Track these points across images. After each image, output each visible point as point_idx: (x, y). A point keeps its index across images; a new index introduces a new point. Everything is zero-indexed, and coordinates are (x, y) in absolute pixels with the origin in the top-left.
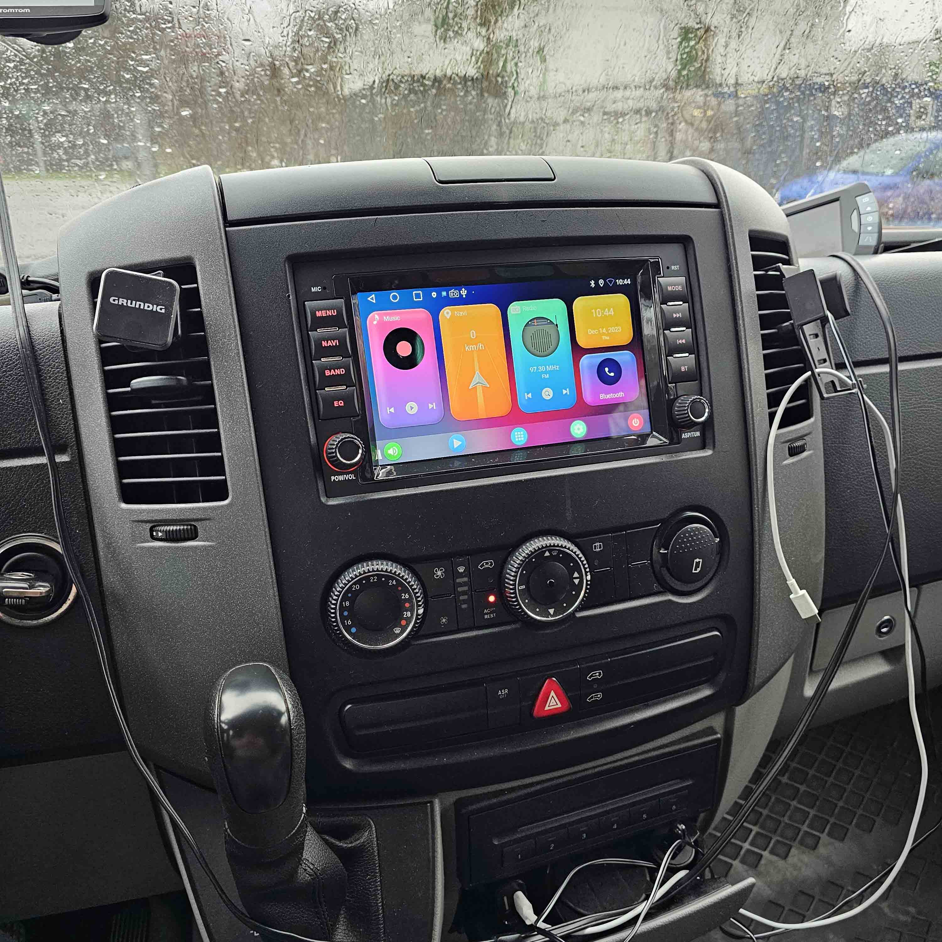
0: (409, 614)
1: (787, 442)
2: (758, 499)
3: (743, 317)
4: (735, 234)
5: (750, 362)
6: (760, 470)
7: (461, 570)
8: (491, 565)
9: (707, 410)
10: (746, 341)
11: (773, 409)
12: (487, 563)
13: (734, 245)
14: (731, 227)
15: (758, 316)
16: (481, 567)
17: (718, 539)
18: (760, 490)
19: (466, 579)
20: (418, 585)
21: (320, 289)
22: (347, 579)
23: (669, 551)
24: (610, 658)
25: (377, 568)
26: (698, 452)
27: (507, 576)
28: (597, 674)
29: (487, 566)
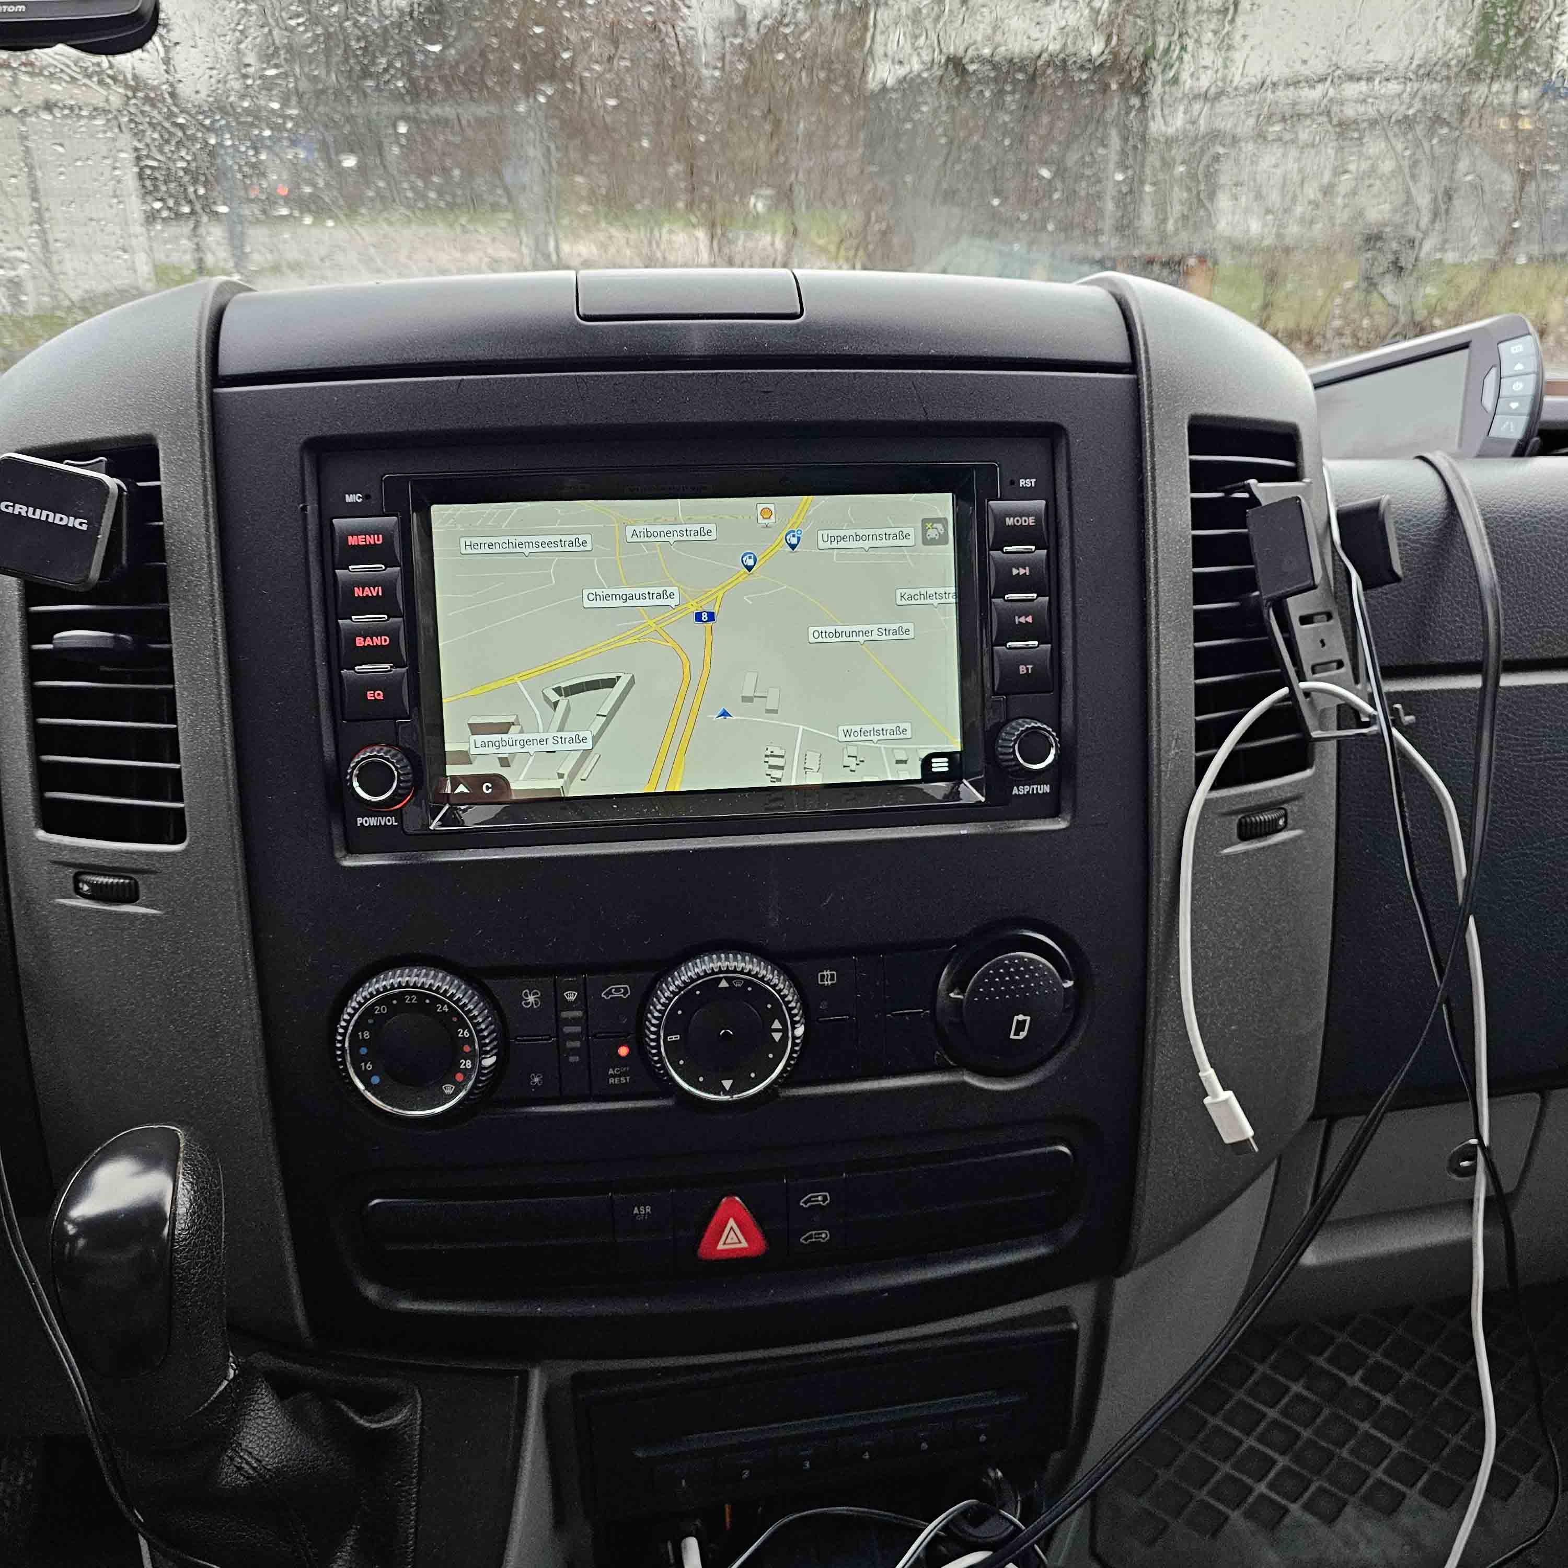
0: (469, 1064)
1: (1235, 813)
3: (1157, 578)
4: (1156, 423)
5: (1164, 663)
7: (571, 996)
8: (625, 994)
9: (1053, 751)
10: (1159, 624)
11: (1205, 753)
12: (617, 990)
13: (1152, 443)
14: (1150, 408)
15: (1190, 576)
16: (607, 994)
17: (1068, 984)
19: (579, 1014)
20: (487, 1017)
21: (359, 498)
22: (364, 994)
23: (966, 995)
24: (847, 1173)
25: (415, 982)
26: (1040, 822)
27: (649, 1015)
28: (820, 1198)
29: (617, 995)
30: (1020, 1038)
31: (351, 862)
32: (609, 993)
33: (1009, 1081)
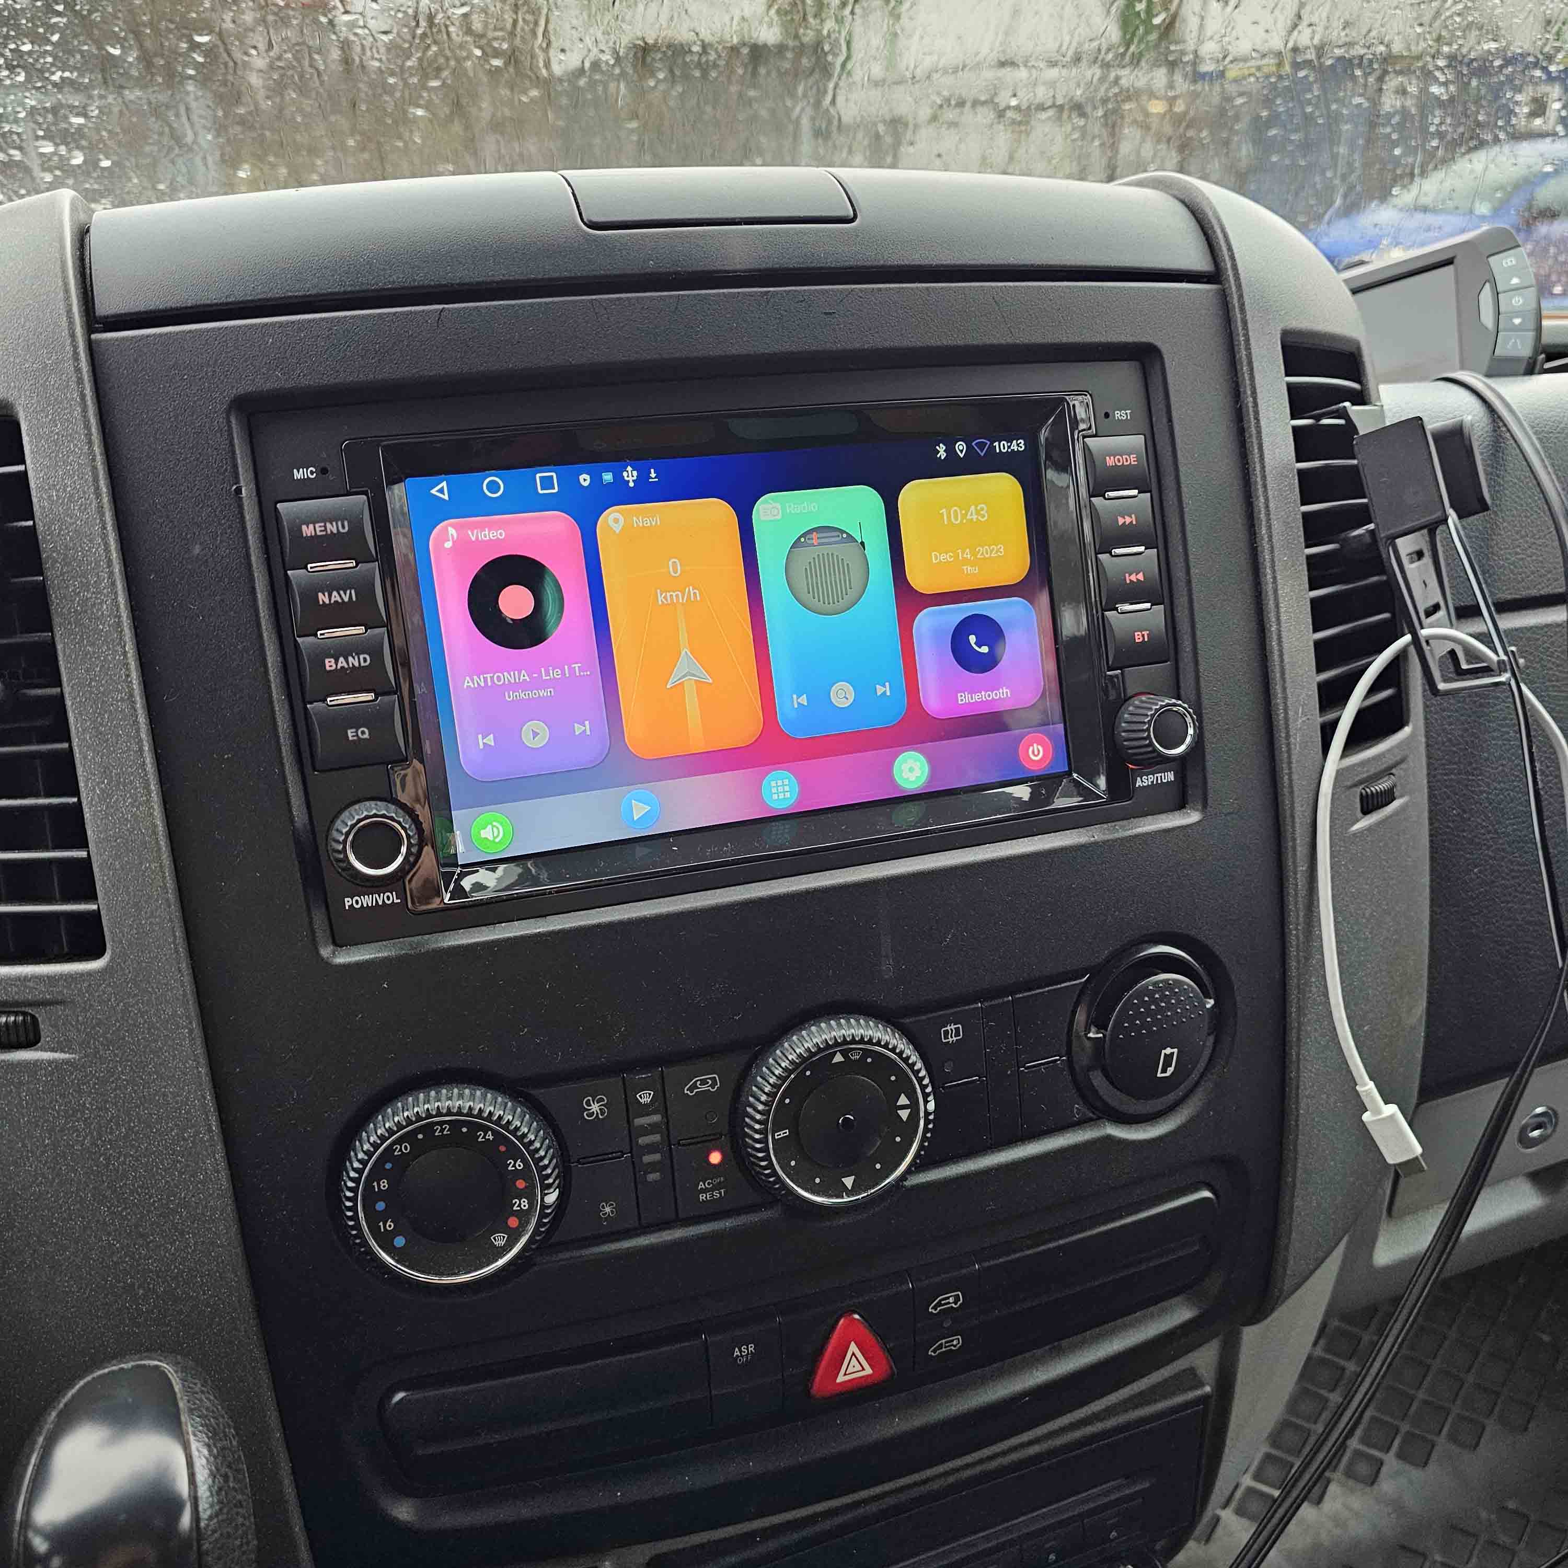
0: (525, 1204)
1: (1355, 785)
2: (1297, 910)
3: (1269, 520)
4: (1252, 340)
5: (1283, 618)
6: (1302, 850)
9: (1191, 731)
10: (1274, 572)
11: (1330, 716)
13: (1250, 363)
14: (1245, 323)
15: (1299, 517)
17: (1210, 1003)
18: (1302, 893)
19: (656, 1118)
20: (544, 1139)
21: (312, 473)
22: (379, 1132)
23: (1108, 1033)
24: (979, 1264)
25: (449, 1108)
26: (1170, 816)
27: (749, 1110)
28: (951, 1300)
29: (704, 1088)
30: (1168, 1074)
31: (344, 958)
32: (694, 1086)
33: (1152, 1125)
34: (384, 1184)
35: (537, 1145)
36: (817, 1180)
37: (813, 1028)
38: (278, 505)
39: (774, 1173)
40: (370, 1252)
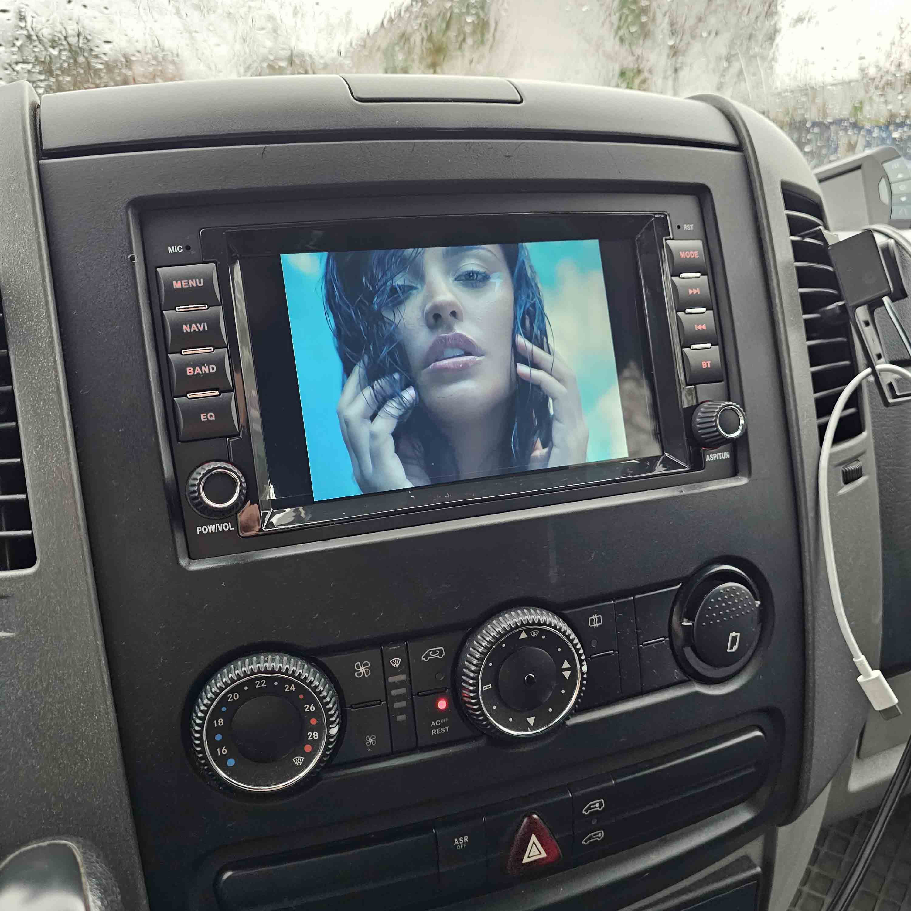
0: (316, 735)
1: (839, 465)
3: (780, 294)
4: (764, 185)
5: (792, 355)
9: (742, 422)
11: (823, 420)
13: (764, 199)
14: (759, 174)
15: (798, 295)
17: (759, 603)
19: (403, 677)
20: (329, 690)
21: (180, 249)
22: (218, 685)
23: (695, 623)
24: (615, 780)
25: (266, 668)
26: (729, 480)
27: (465, 670)
28: (597, 805)
29: (434, 656)
30: (734, 650)
31: (196, 566)
32: (428, 655)
33: (724, 686)
34: (221, 722)
35: (325, 694)
36: (511, 720)
37: (507, 615)
38: (158, 269)
39: (483, 714)
40: (211, 769)
